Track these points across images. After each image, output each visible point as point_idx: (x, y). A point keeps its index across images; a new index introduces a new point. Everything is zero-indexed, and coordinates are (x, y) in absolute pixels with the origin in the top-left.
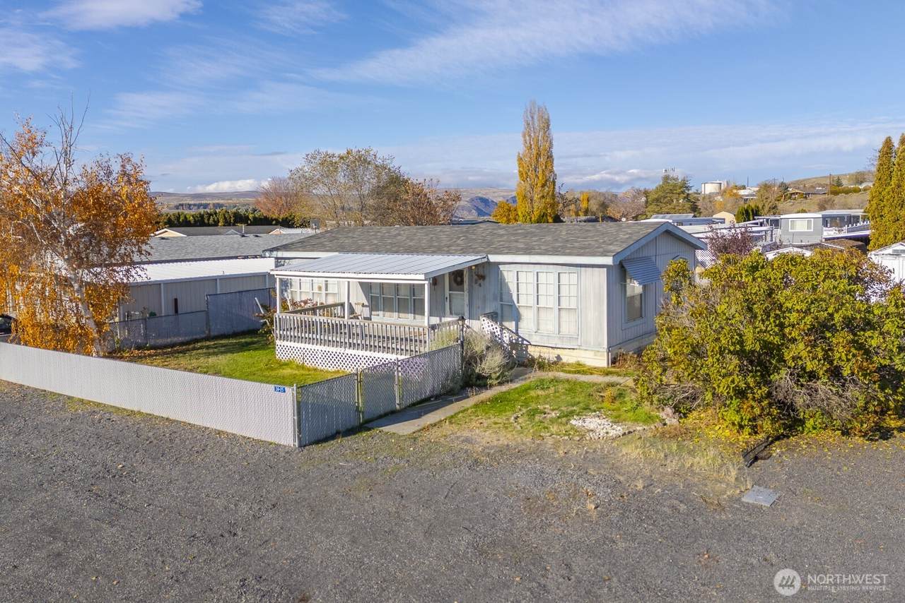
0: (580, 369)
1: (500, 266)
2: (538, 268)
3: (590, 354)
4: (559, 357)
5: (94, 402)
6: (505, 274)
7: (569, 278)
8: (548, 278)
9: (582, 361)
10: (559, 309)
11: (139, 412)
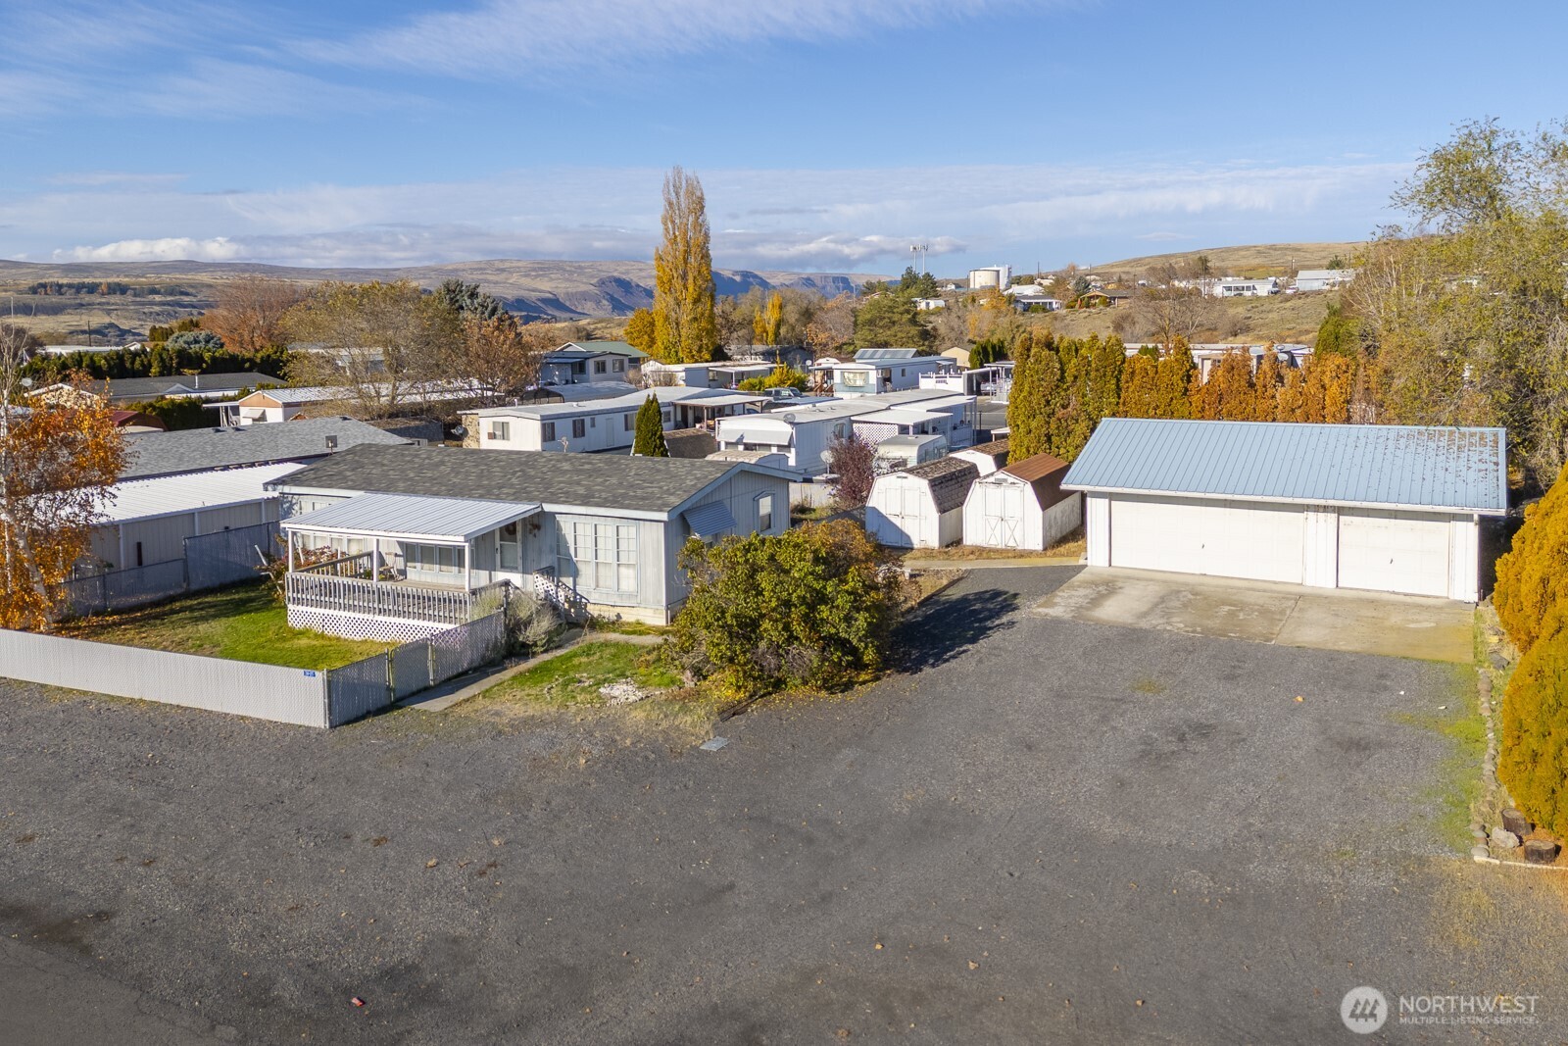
0: (639, 629)
1: (556, 515)
2: (596, 520)
3: (650, 612)
4: (619, 616)
5: (78, 691)
6: (562, 524)
7: (628, 531)
8: (607, 530)
9: (643, 619)
10: (619, 565)
11: (141, 700)
